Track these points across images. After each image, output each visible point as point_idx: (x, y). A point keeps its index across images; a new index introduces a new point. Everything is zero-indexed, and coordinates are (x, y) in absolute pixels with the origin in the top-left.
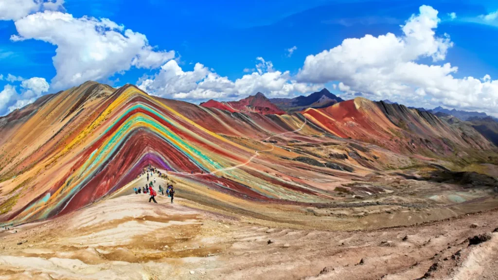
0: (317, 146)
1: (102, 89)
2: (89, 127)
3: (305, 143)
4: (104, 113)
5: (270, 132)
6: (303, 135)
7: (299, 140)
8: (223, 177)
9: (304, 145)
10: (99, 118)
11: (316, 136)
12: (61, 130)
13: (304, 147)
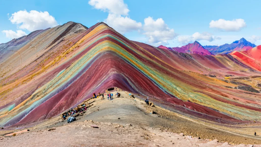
0: (247, 78)
1: (80, 27)
2: (64, 53)
3: (238, 77)
4: (78, 43)
5: (208, 68)
6: (233, 71)
7: (232, 75)
8: (189, 101)
9: (237, 78)
10: (73, 46)
11: (243, 71)
12: (43, 55)
13: (237, 80)
